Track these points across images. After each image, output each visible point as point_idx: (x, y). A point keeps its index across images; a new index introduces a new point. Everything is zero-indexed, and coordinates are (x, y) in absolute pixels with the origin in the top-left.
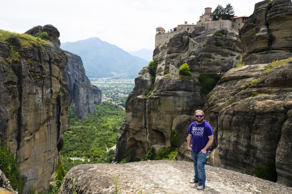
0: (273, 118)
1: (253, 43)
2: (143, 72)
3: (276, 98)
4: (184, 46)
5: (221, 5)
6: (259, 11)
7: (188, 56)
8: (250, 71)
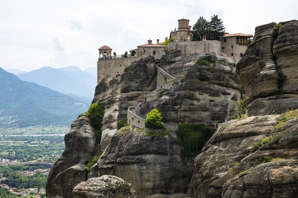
0: (294, 191)
1: (257, 83)
2: (80, 123)
3: (295, 164)
4: (150, 80)
5: (205, 18)
6: (262, 40)
7: (158, 96)
8: (257, 125)
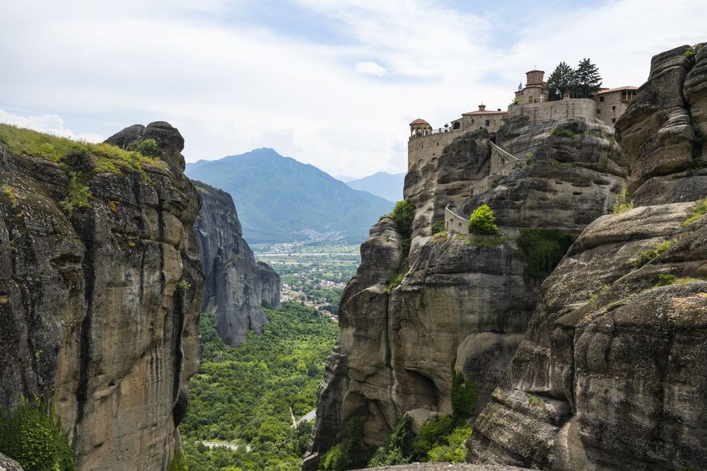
1: (652, 151)
2: (381, 228)
4: (480, 163)
6: (663, 75)
7: (491, 186)
8: (649, 220)
